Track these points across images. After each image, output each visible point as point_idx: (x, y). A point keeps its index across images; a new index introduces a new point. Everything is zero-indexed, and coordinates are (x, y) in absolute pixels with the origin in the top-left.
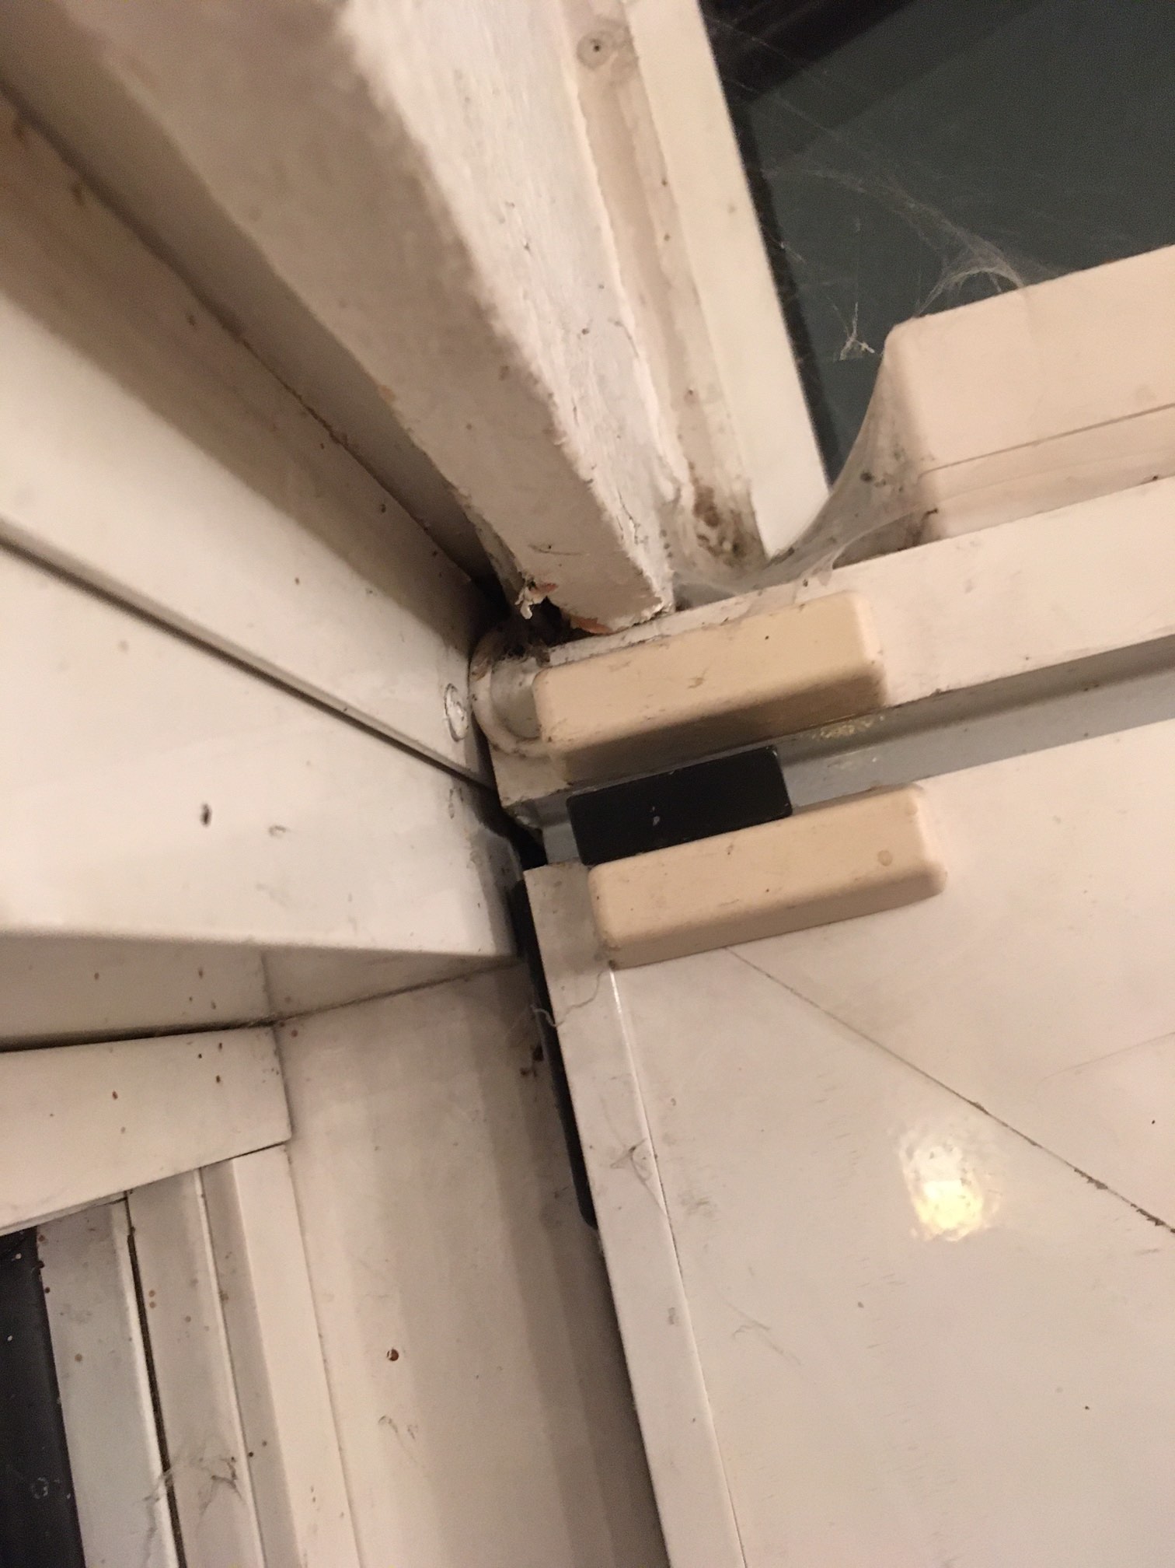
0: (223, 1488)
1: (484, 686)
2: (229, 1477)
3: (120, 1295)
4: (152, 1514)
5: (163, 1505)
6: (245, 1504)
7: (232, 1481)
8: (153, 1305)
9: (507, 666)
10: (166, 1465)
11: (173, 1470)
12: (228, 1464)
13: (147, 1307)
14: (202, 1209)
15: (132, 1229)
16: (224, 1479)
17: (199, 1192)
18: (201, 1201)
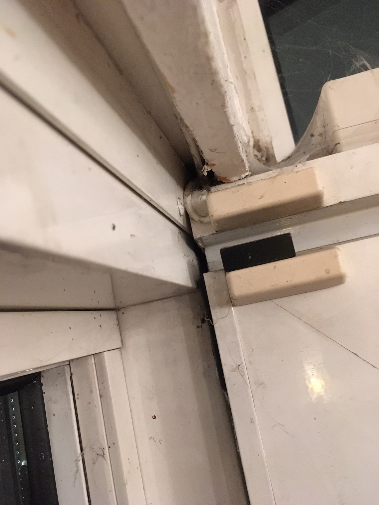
0: (100, 458)
1: (189, 199)
2: (103, 454)
3: (68, 395)
4: (77, 466)
5: (81, 463)
6: (107, 463)
7: (103, 455)
8: (78, 398)
9: (196, 193)
10: (82, 450)
11: (84, 452)
12: (102, 450)
13: (76, 399)
14: (94, 368)
15: (71, 374)
16: (100, 455)
17: (93, 362)
18: (94, 365)
